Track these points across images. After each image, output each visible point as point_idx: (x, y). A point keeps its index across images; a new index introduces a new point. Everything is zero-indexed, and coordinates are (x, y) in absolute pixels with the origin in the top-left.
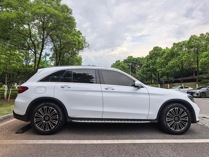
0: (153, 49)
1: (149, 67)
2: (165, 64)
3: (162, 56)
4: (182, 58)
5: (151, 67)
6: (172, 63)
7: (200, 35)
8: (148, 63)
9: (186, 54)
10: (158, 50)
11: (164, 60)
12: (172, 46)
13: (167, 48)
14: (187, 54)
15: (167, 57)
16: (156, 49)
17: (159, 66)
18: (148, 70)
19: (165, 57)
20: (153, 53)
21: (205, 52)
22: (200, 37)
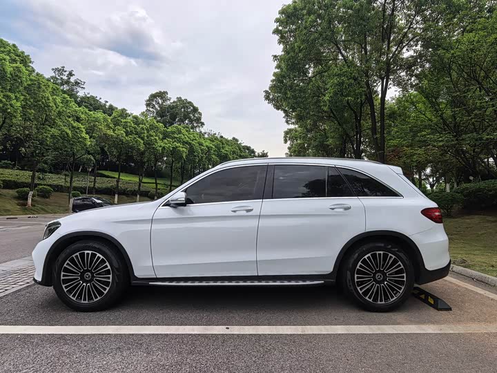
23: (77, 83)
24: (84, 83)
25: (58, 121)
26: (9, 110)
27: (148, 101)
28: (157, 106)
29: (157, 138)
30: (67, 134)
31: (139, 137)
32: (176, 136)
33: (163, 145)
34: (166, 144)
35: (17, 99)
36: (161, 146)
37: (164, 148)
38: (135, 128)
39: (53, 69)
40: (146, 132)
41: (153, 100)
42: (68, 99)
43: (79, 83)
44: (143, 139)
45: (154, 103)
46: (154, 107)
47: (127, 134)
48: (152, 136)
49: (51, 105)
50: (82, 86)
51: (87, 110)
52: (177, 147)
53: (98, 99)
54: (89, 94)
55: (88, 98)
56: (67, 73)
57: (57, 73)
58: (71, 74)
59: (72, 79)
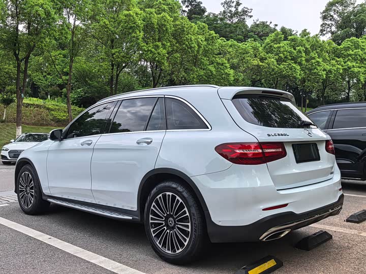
23: (245, 12)
24: (252, 9)
25: (205, 60)
26: (157, 59)
27: (324, 12)
28: (335, 16)
29: (320, 60)
30: (211, 72)
31: (295, 63)
32: (351, 52)
33: (328, 68)
34: (333, 65)
35: (164, 46)
36: (324, 70)
37: (330, 71)
38: (290, 52)
39: (222, 4)
40: (304, 54)
41: (330, 10)
42: (214, 35)
43: (246, 11)
44: (300, 64)
45: (332, 13)
46: (332, 18)
47: (279, 61)
48: (314, 58)
49: (193, 45)
50: (249, 14)
51: (235, 42)
52: (349, 68)
53: (268, 24)
54: (258, 20)
55: (258, 25)
56: (235, 3)
57: (226, 6)
58: (238, 4)
59: (240, 9)
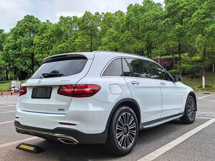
0: (24, 18)
1: (20, 49)
2: (47, 48)
3: (42, 33)
4: (73, 42)
5: (24, 49)
6: (60, 47)
7: (95, 13)
8: (17, 42)
9: (79, 37)
10: (34, 23)
11: (46, 41)
12: (59, 21)
13: (48, 21)
14: (81, 37)
15: (51, 36)
16: (29, 19)
17: (39, 50)
18: (16, 55)
19: (47, 37)
20: (25, 25)
21: (104, 39)
22: (95, 17)
